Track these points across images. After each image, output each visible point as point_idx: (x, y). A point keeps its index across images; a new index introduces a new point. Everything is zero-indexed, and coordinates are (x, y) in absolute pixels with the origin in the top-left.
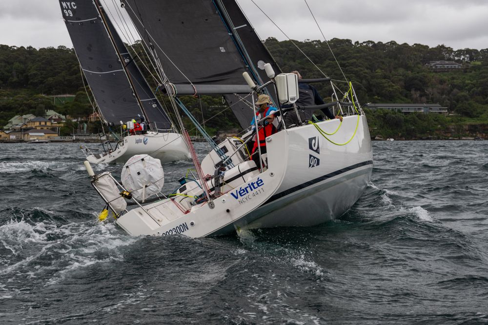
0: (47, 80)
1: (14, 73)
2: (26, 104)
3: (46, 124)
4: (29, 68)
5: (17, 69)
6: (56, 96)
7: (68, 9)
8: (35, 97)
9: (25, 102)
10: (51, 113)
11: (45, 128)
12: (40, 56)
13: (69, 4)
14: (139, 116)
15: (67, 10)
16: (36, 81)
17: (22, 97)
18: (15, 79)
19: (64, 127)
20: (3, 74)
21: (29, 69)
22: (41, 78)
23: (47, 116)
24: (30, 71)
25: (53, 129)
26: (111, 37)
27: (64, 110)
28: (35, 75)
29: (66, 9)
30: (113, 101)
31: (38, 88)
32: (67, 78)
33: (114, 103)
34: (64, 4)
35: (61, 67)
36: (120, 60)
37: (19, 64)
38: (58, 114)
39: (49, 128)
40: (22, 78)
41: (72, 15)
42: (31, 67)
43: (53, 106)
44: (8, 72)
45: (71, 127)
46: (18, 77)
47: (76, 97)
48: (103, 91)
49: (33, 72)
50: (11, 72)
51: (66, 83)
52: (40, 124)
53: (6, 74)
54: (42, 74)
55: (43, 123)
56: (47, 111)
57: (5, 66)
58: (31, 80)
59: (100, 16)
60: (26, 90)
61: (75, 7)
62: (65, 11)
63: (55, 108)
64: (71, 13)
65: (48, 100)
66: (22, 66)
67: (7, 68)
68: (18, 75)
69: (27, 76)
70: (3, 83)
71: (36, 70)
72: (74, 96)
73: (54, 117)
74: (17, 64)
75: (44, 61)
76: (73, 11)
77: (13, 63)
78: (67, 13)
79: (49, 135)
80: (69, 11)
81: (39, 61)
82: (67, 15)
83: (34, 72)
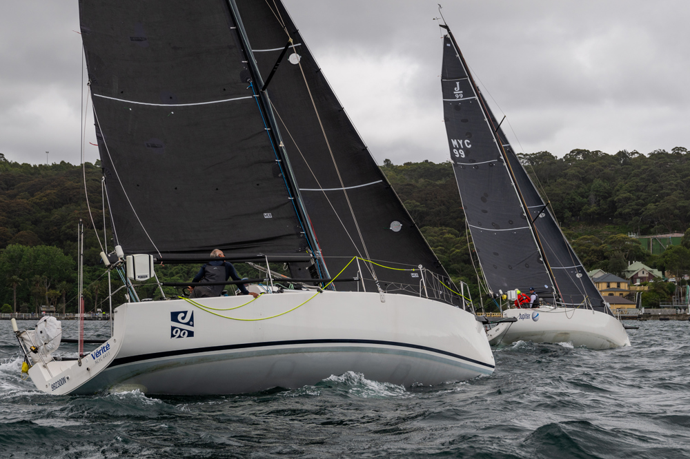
0: (646, 209)
1: (592, 197)
2: (594, 251)
3: (619, 286)
4: (617, 187)
5: (597, 191)
6: (655, 236)
7: (460, 148)
8: (612, 238)
9: (594, 247)
10: (637, 267)
11: (617, 294)
12: (639, 167)
13: (461, 142)
14: (546, 287)
15: (458, 149)
16: (627, 210)
17: (591, 239)
18: (593, 208)
19: (649, 291)
20: (573, 199)
21: (618, 190)
22: (637, 205)
23: (629, 271)
24: (618, 193)
25: (630, 297)
26: (516, 185)
27: (662, 260)
28: (627, 200)
29: (456, 148)
30: (509, 266)
31: (630, 223)
32: (680, 204)
33: (511, 269)
34: (455, 143)
35: (671, 184)
36: (525, 214)
37: (601, 182)
38: (648, 269)
39: (625, 294)
40: (605, 207)
41: (464, 156)
42: (621, 187)
43: (644, 254)
44: (583, 197)
45: (662, 291)
46: (599, 205)
47: (684, 237)
48: (496, 254)
49: (623, 195)
50: (587, 197)
51: (677, 211)
52: (608, 286)
53: (578, 199)
54: (639, 198)
55: (613, 285)
56: (631, 263)
57: (578, 187)
58: (619, 210)
59: (502, 158)
60: (611, 226)
61: (470, 146)
62: (454, 150)
63: (647, 258)
64: (463, 153)
65: (634, 244)
66: (606, 185)
67: (581, 190)
68: (599, 200)
69: (613, 202)
70: (573, 216)
71: (630, 192)
72: (683, 235)
73: (640, 275)
74: (597, 182)
75: (643, 176)
76: (467, 151)
77: (592, 181)
78: (457, 153)
79: (619, 306)
80: (460, 151)
81: (636, 175)
82: (458, 156)
83: (625, 195)
